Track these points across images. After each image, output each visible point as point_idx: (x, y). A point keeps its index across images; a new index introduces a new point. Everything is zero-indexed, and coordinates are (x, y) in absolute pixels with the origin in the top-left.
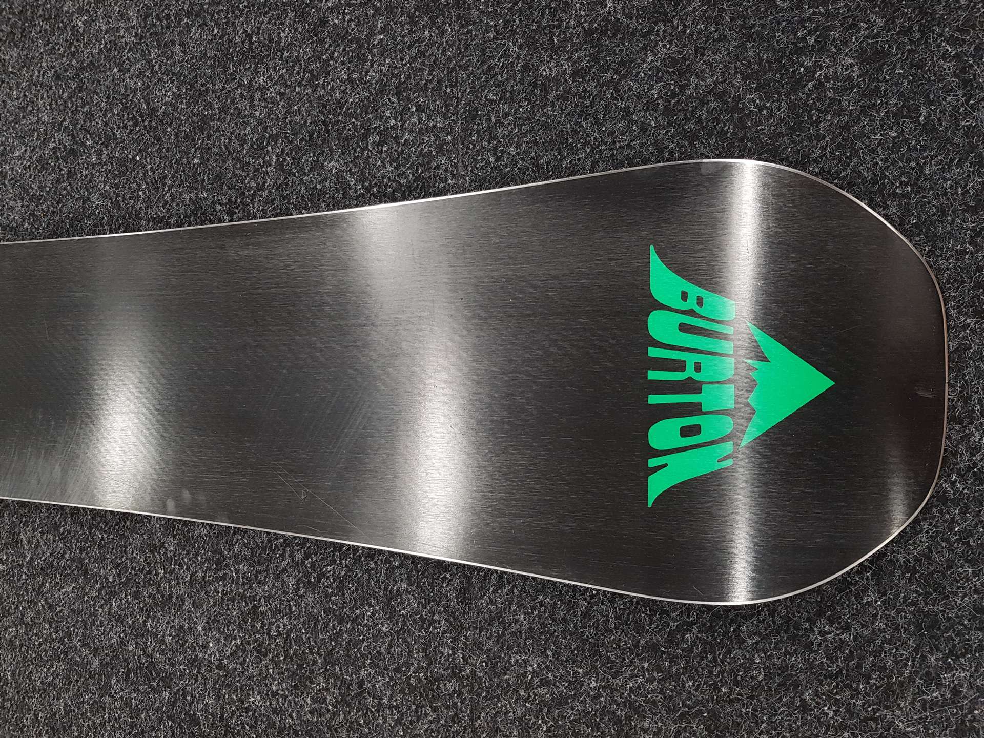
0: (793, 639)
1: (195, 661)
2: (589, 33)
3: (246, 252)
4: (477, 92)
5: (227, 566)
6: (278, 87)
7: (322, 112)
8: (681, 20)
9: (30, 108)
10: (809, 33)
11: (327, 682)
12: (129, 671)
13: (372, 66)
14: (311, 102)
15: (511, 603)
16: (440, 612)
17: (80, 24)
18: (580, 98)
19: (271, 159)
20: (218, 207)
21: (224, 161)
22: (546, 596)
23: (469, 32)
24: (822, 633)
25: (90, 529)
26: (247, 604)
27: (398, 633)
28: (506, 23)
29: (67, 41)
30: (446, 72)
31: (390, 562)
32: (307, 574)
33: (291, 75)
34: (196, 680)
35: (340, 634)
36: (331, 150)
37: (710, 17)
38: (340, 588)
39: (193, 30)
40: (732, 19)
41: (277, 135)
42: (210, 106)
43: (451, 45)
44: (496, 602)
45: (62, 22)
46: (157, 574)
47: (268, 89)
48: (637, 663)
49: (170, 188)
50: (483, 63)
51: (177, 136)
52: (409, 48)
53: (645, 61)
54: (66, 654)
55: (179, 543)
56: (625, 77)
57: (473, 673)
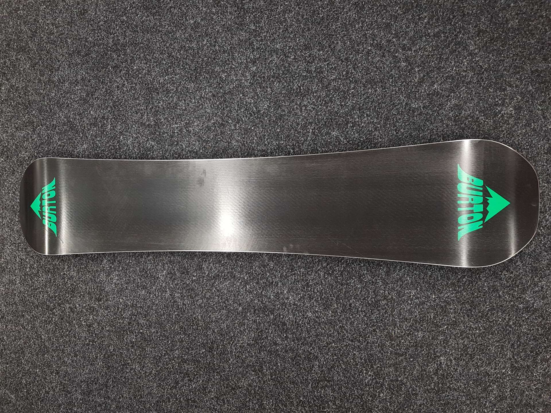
0: (496, 277)
1: (283, 303)
2: (428, 95)
3: (313, 165)
4: (389, 111)
5: (295, 270)
6: (312, 106)
7: (330, 115)
8: (459, 93)
9: (201, 107)
10: (499, 100)
11: (337, 305)
12: (255, 310)
13: (349, 100)
14: (325, 111)
15: (404, 275)
16: (379, 279)
17: (223, 76)
18: (426, 115)
19: (310, 130)
20: (288, 147)
21: (290, 131)
22: (417, 271)
23: (386, 91)
24: (504, 275)
25: (236, 261)
26: (304, 282)
27: (364, 287)
28: (399, 89)
29: (217, 82)
30: (377, 104)
31: (360, 265)
32: (328, 271)
33: (317, 102)
34: (284, 310)
35: (342, 289)
36: (333, 128)
37: (468, 93)
38: (341, 275)
39: (275, 83)
40: (475, 94)
41: (312, 123)
42: (284, 111)
43: (380, 95)
44: (399, 275)
45: (214, 75)
46: (266, 275)
47: (308, 106)
48: (448, 289)
49: (267, 139)
50: (391, 102)
51: (269, 121)
52: (363, 95)
53: (447, 105)
54: (226, 307)
55: (275, 263)
56: (441, 109)
57: (392, 297)
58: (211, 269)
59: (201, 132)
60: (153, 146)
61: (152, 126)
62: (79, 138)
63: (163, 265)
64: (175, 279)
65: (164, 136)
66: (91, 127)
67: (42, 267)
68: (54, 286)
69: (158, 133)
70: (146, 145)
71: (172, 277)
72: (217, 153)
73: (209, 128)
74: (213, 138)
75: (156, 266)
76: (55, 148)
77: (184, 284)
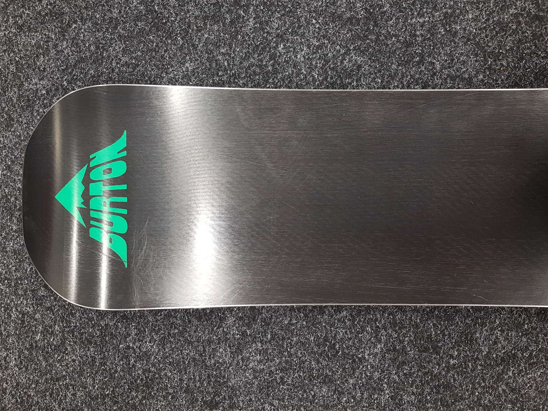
58: (495, 343)
59: (483, 35)
60: (359, 67)
61: (358, 20)
62: (173, 47)
63: (377, 331)
64: (404, 363)
65: (389, 42)
66: (205, 24)
67: (73, 332)
68: (102, 374)
69: (373, 37)
70: (342, 62)
71: (395, 359)
72: (520, 80)
73: (503, 27)
74: (512, 48)
75: (358, 333)
76: (113, 70)
77: (426, 374)
